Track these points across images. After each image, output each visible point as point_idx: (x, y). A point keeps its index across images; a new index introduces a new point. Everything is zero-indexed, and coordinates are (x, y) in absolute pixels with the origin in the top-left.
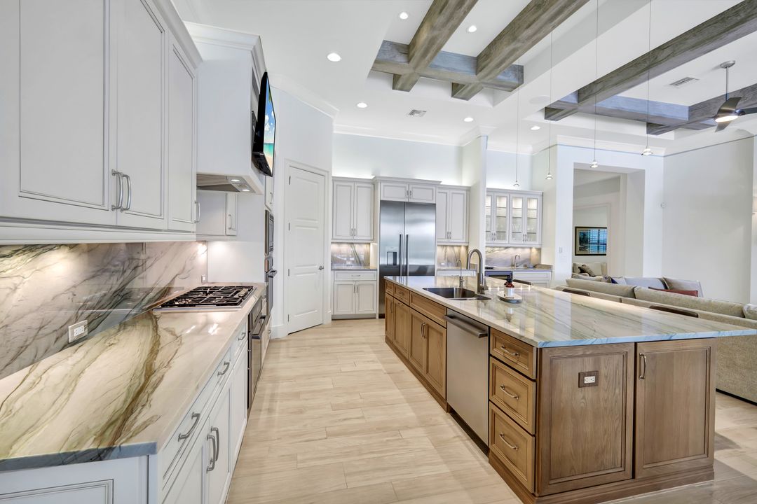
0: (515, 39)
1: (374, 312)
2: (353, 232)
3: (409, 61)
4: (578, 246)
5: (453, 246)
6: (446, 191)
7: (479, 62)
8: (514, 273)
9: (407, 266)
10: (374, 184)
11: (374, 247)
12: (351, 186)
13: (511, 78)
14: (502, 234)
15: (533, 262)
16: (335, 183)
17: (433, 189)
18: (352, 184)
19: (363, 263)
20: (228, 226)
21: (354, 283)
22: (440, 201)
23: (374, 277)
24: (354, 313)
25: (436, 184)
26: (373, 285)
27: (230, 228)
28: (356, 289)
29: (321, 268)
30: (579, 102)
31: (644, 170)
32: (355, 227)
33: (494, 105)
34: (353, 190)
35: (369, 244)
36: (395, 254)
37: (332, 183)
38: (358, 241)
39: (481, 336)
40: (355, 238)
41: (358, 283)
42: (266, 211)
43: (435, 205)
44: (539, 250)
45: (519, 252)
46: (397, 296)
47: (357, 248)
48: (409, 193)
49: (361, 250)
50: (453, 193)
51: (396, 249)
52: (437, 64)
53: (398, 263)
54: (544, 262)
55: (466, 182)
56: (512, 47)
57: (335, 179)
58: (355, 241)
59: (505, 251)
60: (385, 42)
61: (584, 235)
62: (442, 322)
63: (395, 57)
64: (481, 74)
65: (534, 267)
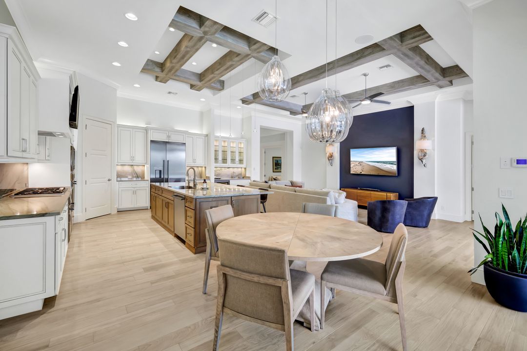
0: (213, 73)
1: (147, 205)
2: (132, 158)
3: (162, 71)
4: (275, 167)
5: (198, 167)
6: (192, 136)
7: (201, 76)
8: (230, 181)
9: (168, 178)
10: (146, 130)
11: (147, 167)
12: (130, 131)
13: (218, 86)
14: (225, 161)
15: (243, 175)
16: (119, 129)
17: (183, 135)
18: (131, 130)
19: (140, 177)
20: (47, 154)
21: (133, 189)
22: (188, 142)
23: (146, 185)
24: (133, 206)
25: (186, 133)
26: (146, 189)
27: (48, 156)
28: (134, 192)
29: (109, 180)
30: (254, 99)
31: (293, 131)
32: (134, 156)
33: (214, 95)
34: (132, 132)
35: (144, 166)
36: (160, 171)
37: (117, 128)
38: (136, 164)
39: (182, 200)
40: (134, 162)
41: (135, 189)
42: (71, 147)
43: (185, 144)
44: (245, 168)
45: (235, 170)
46: (157, 192)
47: (135, 168)
48: (169, 137)
49: (138, 169)
50: (197, 138)
51: (161, 168)
52: (178, 74)
53: (162, 177)
54: (247, 175)
55: (205, 132)
56: (212, 76)
57: (119, 126)
58: (134, 164)
59: (228, 170)
60: (148, 60)
61: (277, 161)
62: (172, 198)
63: (154, 68)
64: (203, 82)
65: (243, 178)
